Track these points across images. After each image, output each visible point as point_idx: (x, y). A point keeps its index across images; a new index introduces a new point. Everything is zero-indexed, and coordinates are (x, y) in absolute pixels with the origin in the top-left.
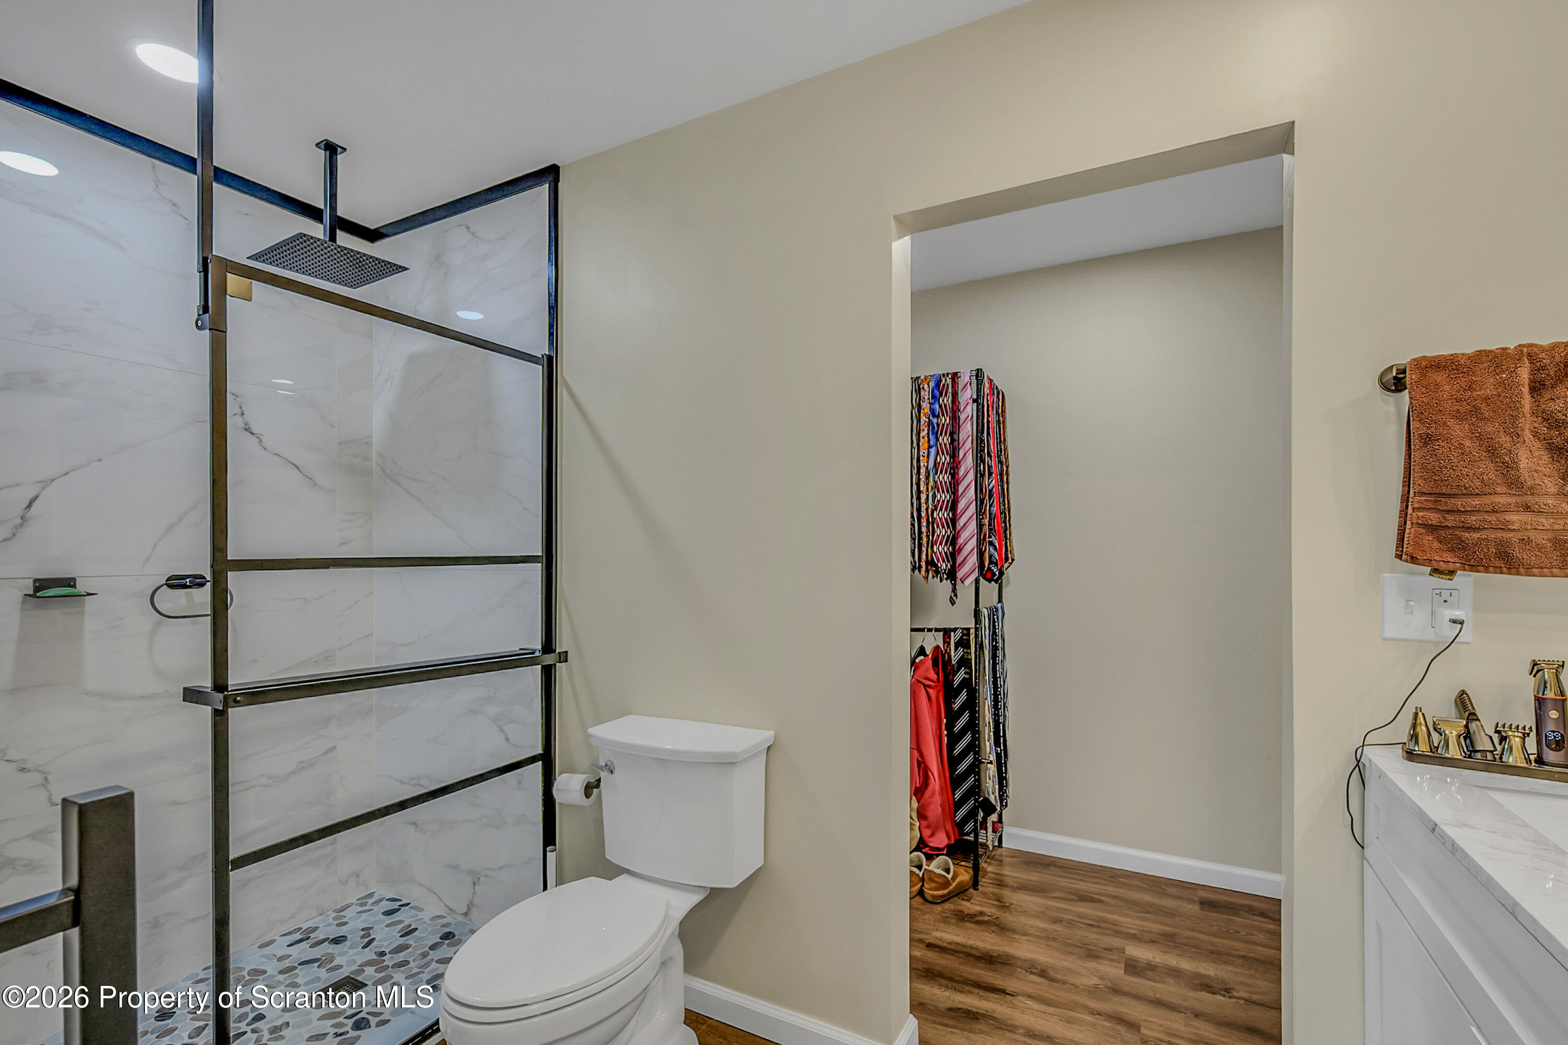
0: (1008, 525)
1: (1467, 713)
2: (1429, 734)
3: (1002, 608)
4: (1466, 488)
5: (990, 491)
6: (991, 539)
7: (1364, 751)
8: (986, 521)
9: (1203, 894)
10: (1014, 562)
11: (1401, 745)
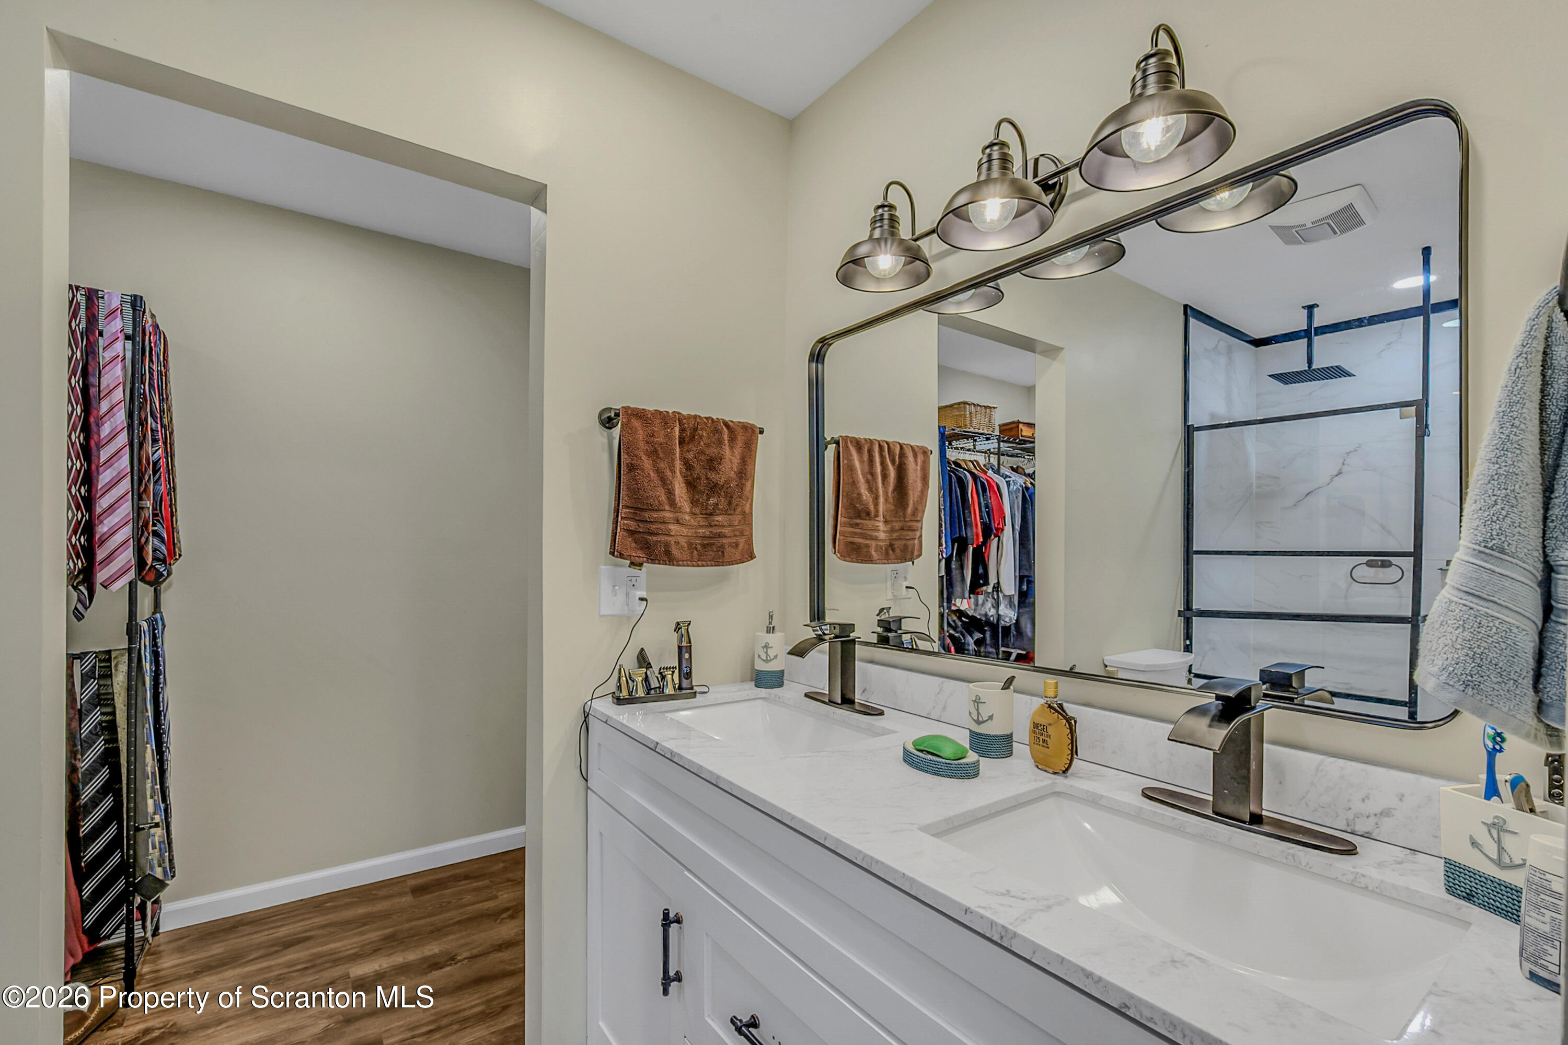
0: (174, 510)
1: (646, 664)
2: (627, 683)
3: (162, 619)
4: (651, 505)
5: (155, 464)
6: (156, 528)
7: (592, 705)
8: (149, 504)
9: (413, 882)
10: (181, 558)
11: (611, 695)
